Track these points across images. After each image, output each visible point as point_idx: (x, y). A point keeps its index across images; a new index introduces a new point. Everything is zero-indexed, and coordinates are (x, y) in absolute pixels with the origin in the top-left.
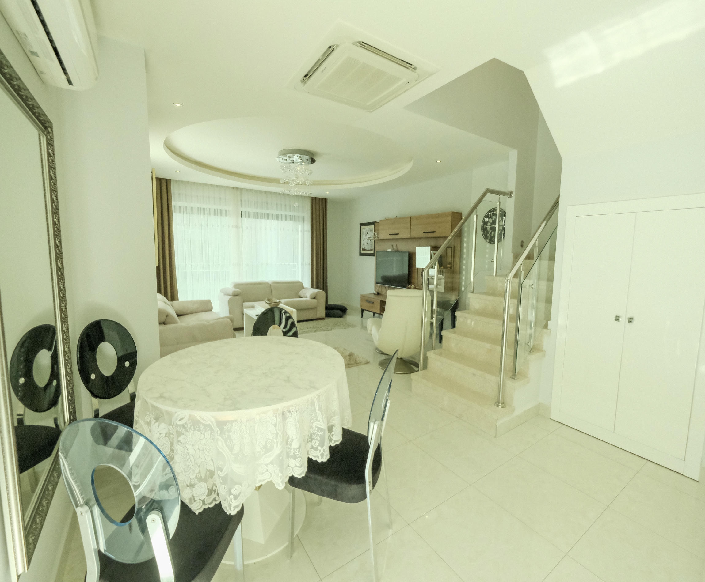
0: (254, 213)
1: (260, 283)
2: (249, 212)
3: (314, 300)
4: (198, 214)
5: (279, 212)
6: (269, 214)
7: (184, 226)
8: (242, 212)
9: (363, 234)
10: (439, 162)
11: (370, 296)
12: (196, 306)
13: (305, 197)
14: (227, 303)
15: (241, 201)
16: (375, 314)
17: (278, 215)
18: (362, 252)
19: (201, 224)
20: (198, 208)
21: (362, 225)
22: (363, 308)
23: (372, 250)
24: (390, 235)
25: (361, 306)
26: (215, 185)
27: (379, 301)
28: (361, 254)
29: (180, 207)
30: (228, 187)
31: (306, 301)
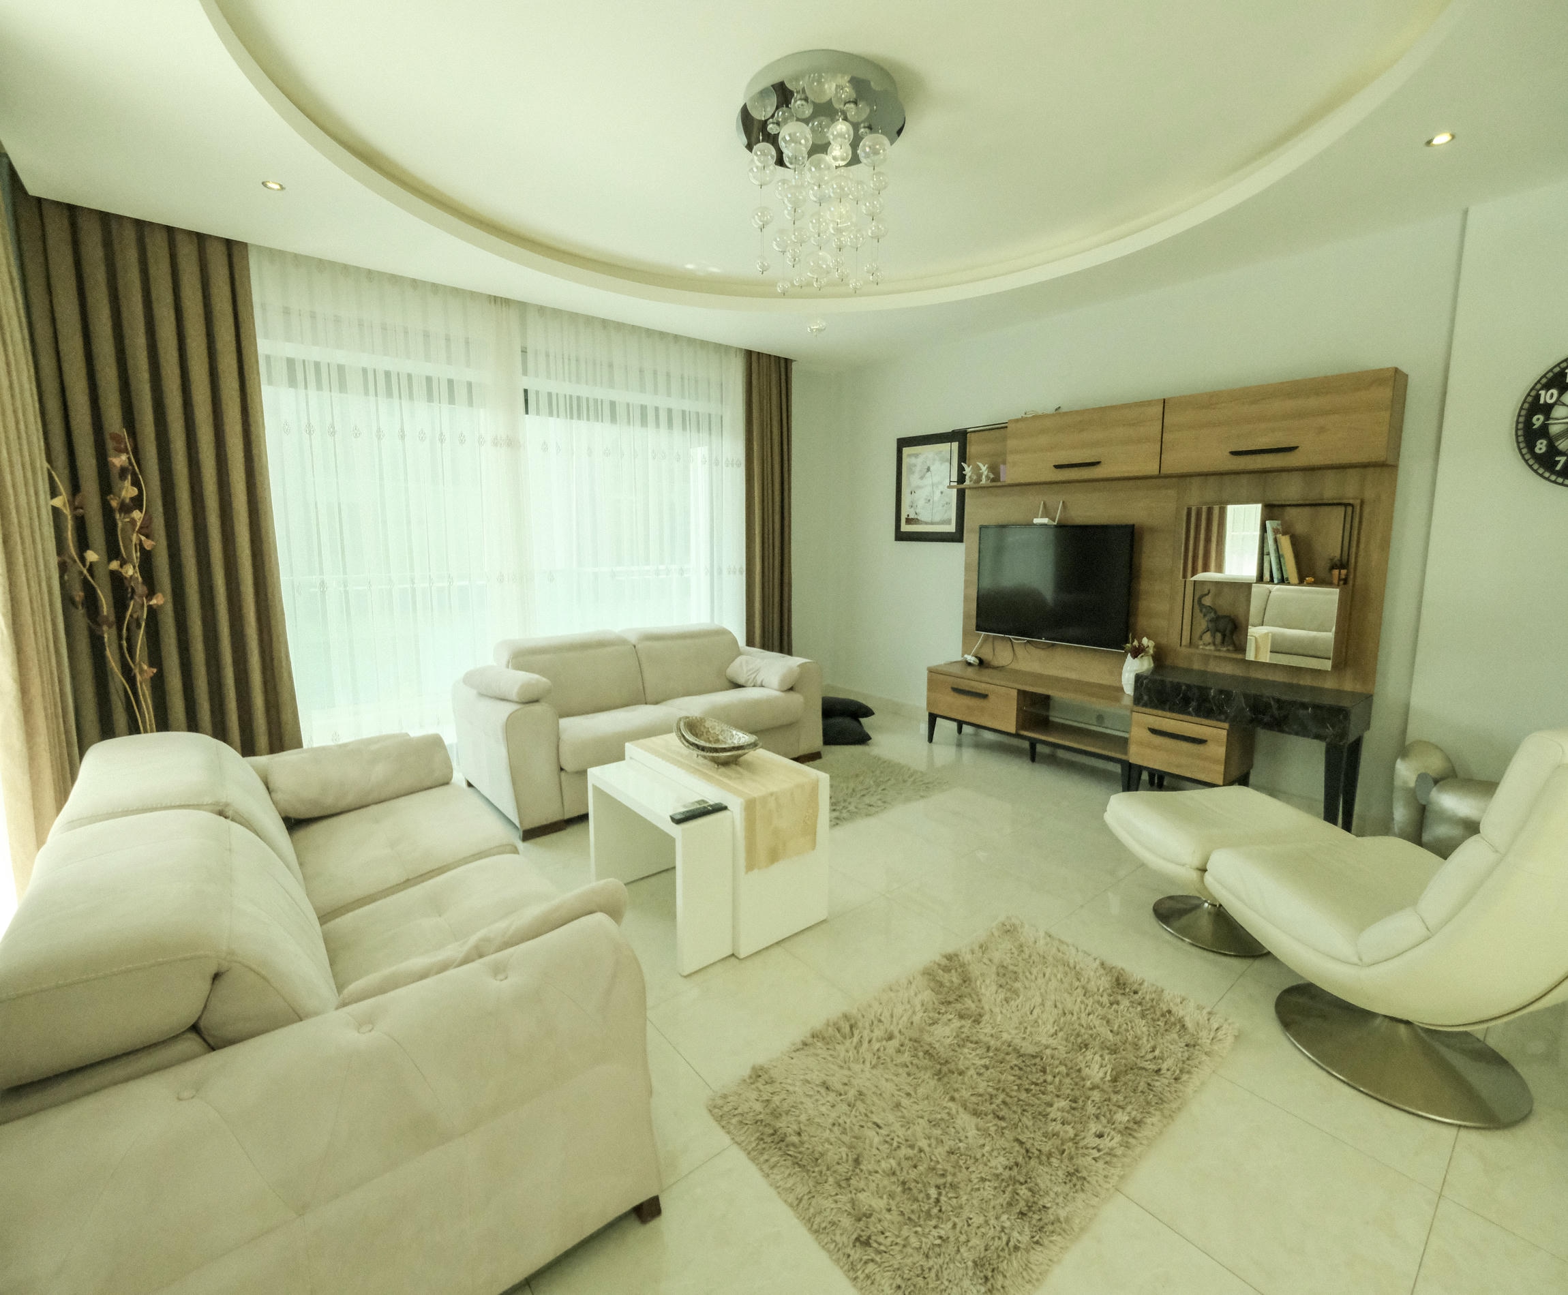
0: (568, 397)
1: (600, 644)
2: (550, 394)
3: (796, 698)
4: (366, 393)
5: (648, 400)
6: (617, 404)
7: (310, 434)
8: (526, 391)
9: (911, 471)
10: (1442, 139)
11: (956, 670)
12: (379, 772)
13: (727, 349)
14: (500, 735)
15: (524, 351)
16: (964, 727)
17: (646, 407)
18: (905, 528)
19: (379, 430)
20: (365, 371)
21: (903, 443)
22: (936, 712)
23: (948, 522)
24: (1057, 467)
25: (928, 704)
26: (424, 283)
27: (1015, 693)
28: (901, 536)
29: (291, 362)
30: (474, 295)
31: (769, 702)
